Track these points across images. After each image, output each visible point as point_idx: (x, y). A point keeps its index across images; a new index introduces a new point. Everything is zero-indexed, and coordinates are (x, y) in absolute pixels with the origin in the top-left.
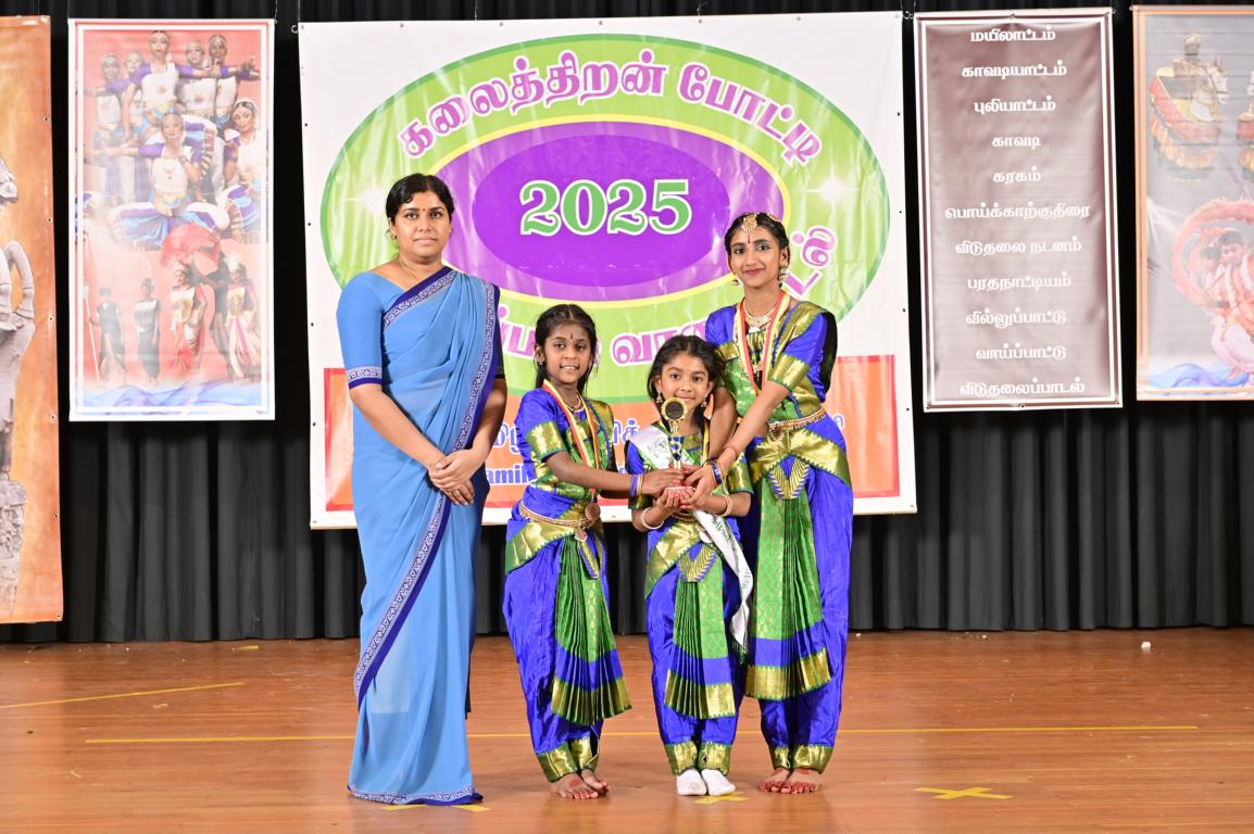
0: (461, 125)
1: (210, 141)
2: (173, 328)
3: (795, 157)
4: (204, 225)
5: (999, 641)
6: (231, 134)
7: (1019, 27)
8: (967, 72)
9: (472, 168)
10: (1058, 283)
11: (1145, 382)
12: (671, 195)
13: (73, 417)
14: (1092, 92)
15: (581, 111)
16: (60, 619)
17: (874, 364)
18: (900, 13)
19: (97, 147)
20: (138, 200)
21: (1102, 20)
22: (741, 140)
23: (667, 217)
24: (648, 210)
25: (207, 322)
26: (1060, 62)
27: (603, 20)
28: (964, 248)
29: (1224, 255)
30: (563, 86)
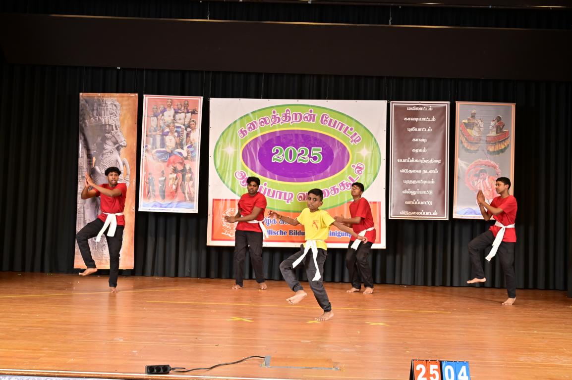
0: (256, 129)
1: (183, 131)
2: (170, 185)
3: (353, 142)
4: (180, 155)
5: (410, 288)
6: (189, 130)
7: (422, 106)
8: (406, 119)
9: (258, 142)
10: (430, 182)
11: (456, 213)
12: (317, 152)
13: (140, 210)
14: (443, 125)
15: (291, 126)
16: (133, 269)
17: (375, 204)
18: (386, 101)
19: (150, 132)
20: (161, 148)
21: (446, 105)
22: (338, 137)
23: (315, 158)
24: (309, 156)
25: (179, 184)
26: (434, 117)
27: (299, 100)
28: (403, 171)
29: (481, 176)
30: (286, 119)
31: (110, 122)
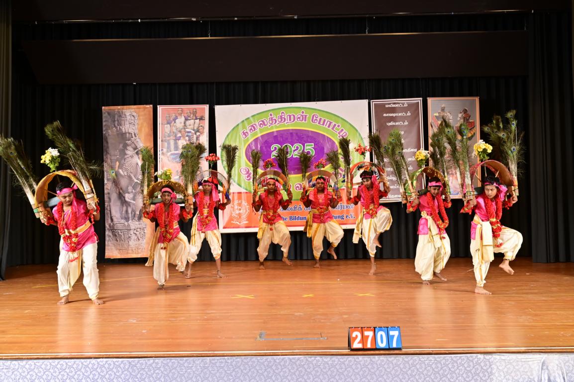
0: (256, 130)
1: (193, 135)
3: (341, 137)
5: (396, 261)
6: (198, 134)
7: (398, 103)
8: (385, 115)
9: (259, 141)
12: (309, 147)
14: (417, 120)
15: (285, 126)
18: (367, 100)
19: (165, 137)
20: (175, 151)
21: (420, 101)
22: (327, 133)
24: (303, 151)
26: (409, 112)
27: (291, 103)
30: (282, 120)
31: (130, 131)
